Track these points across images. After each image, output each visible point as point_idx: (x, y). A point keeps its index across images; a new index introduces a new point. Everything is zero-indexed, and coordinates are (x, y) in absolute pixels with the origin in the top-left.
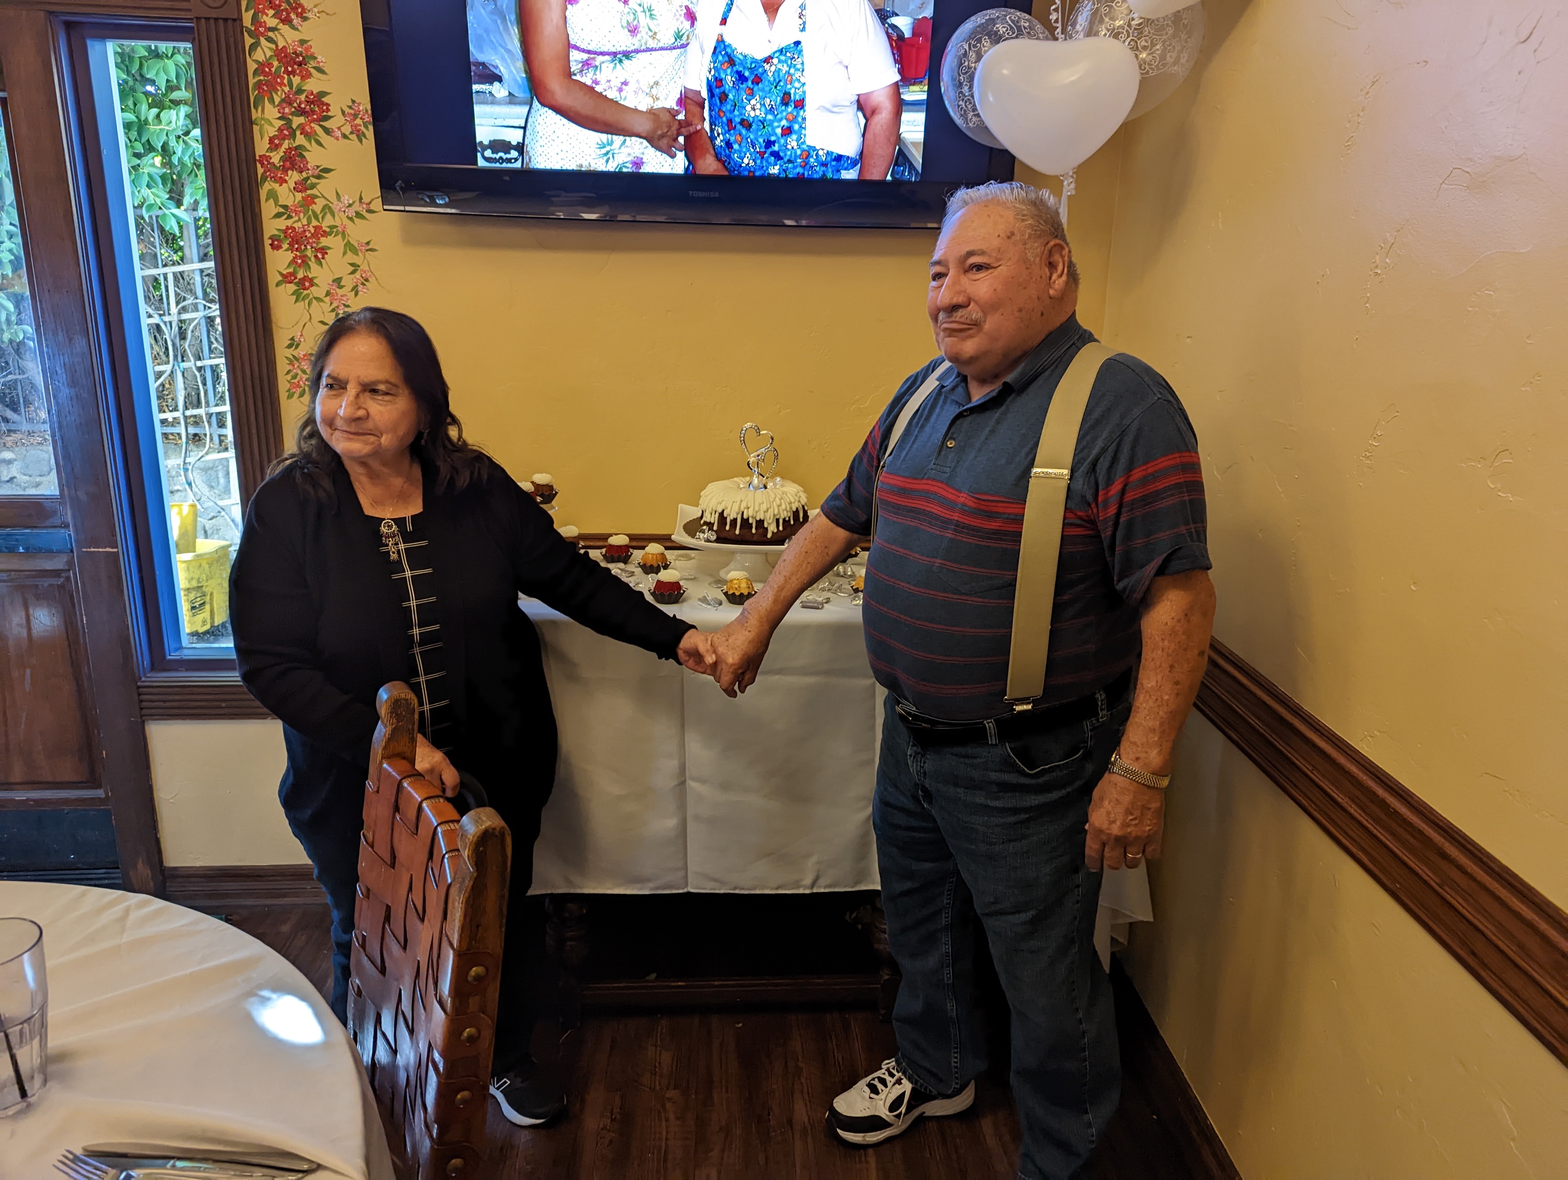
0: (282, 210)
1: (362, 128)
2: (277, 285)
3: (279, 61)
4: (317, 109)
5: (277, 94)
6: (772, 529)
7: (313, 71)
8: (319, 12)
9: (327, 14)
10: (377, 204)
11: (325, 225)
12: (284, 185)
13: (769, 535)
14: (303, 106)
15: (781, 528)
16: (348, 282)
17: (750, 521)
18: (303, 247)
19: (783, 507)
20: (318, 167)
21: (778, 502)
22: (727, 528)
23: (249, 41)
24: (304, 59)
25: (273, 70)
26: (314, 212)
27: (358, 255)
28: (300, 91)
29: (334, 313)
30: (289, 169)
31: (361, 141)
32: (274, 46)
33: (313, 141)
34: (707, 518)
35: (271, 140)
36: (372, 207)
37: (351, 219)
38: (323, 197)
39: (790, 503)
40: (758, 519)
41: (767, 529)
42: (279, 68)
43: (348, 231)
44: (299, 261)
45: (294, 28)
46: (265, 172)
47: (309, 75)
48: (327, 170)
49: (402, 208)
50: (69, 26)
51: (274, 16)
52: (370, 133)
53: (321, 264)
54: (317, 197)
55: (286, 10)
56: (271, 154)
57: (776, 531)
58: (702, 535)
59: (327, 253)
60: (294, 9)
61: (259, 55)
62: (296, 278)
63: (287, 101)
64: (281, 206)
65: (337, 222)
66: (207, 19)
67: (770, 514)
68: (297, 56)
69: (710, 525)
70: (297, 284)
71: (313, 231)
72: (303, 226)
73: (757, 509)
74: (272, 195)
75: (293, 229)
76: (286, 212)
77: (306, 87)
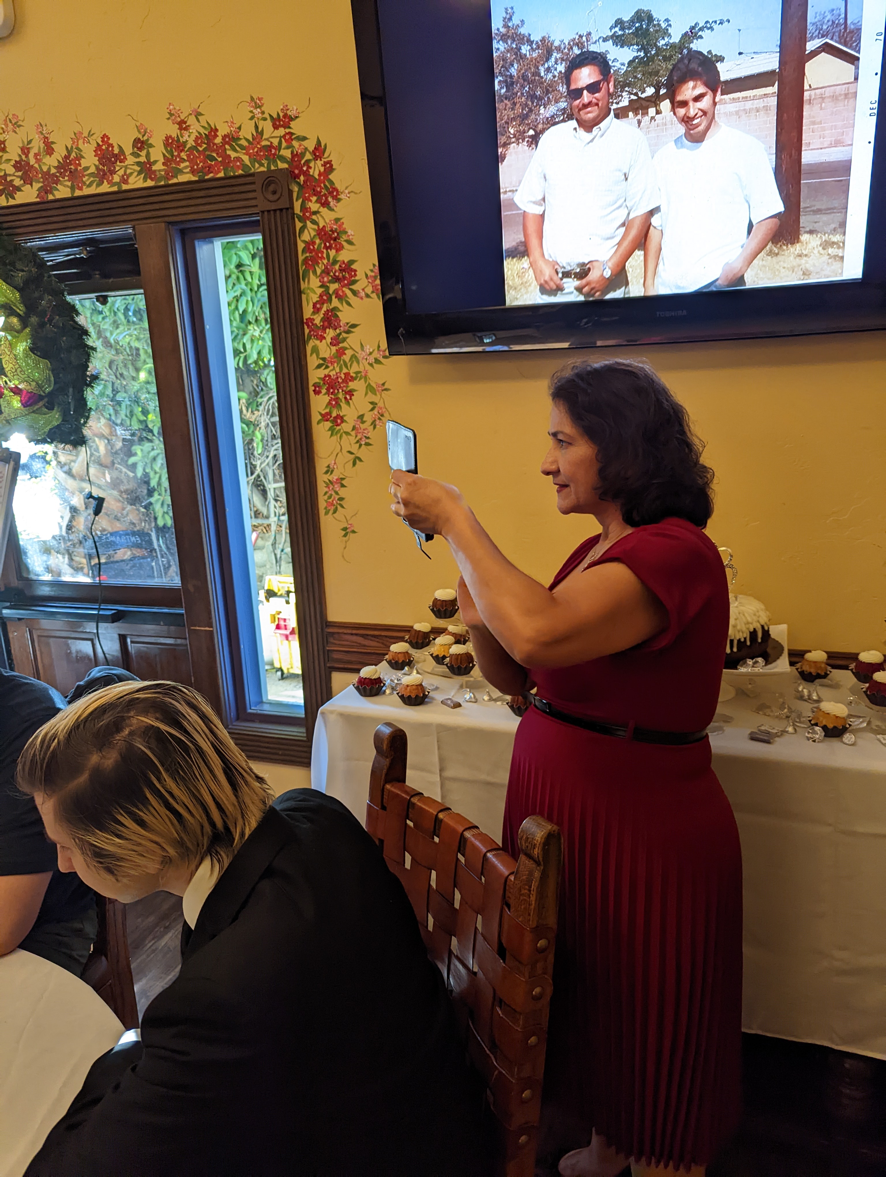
0: (321, 362)
2: (318, 423)
3: (320, 239)
4: (347, 275)
5: (318, 266)
7: (344, 244)
8: (349, 193)
9: (356, 193)
10: (385, 350)
11: (352, 372)
12: (324, 341)
14: (337, 274)
16: (369, 418)
18: (336, 391)
20: (348, 324)
23: (299, 225)
24: (338, 234)
25: (316, 247)
26: (344, 362)
27: (376, 394)
28: (335, 262)
29: (358, 445)
30: (327, 327)
32: (316, 227)
33: (344, 303)
35: (314, 305)
37: (371, 365)
38: (352, 348)
42: (320, 244)
43: (369, 375)
44: (334, 403)
45: (331, 209)
46: (310, 332)
47: (342, 247)
48: (354, 326)
50: (183, 233)
51: (317, 201)
53: (349, 404)
54: (346, 349)
55: (325, 195)
56: (315, 317)
59: (353, 395)
60: (331, 193)
61: (306, 237)
62: (331, 417)
63: (326, 272)
64: (321, 359)
65: (361, 369)
66: (269, 211)
68: (333, 232)
70: (332, 422)
71: (343, 377)
72: (337, 373)
74: (315, 350)
75: (329, 376)
76: (325, 363)
77: (340, 258)
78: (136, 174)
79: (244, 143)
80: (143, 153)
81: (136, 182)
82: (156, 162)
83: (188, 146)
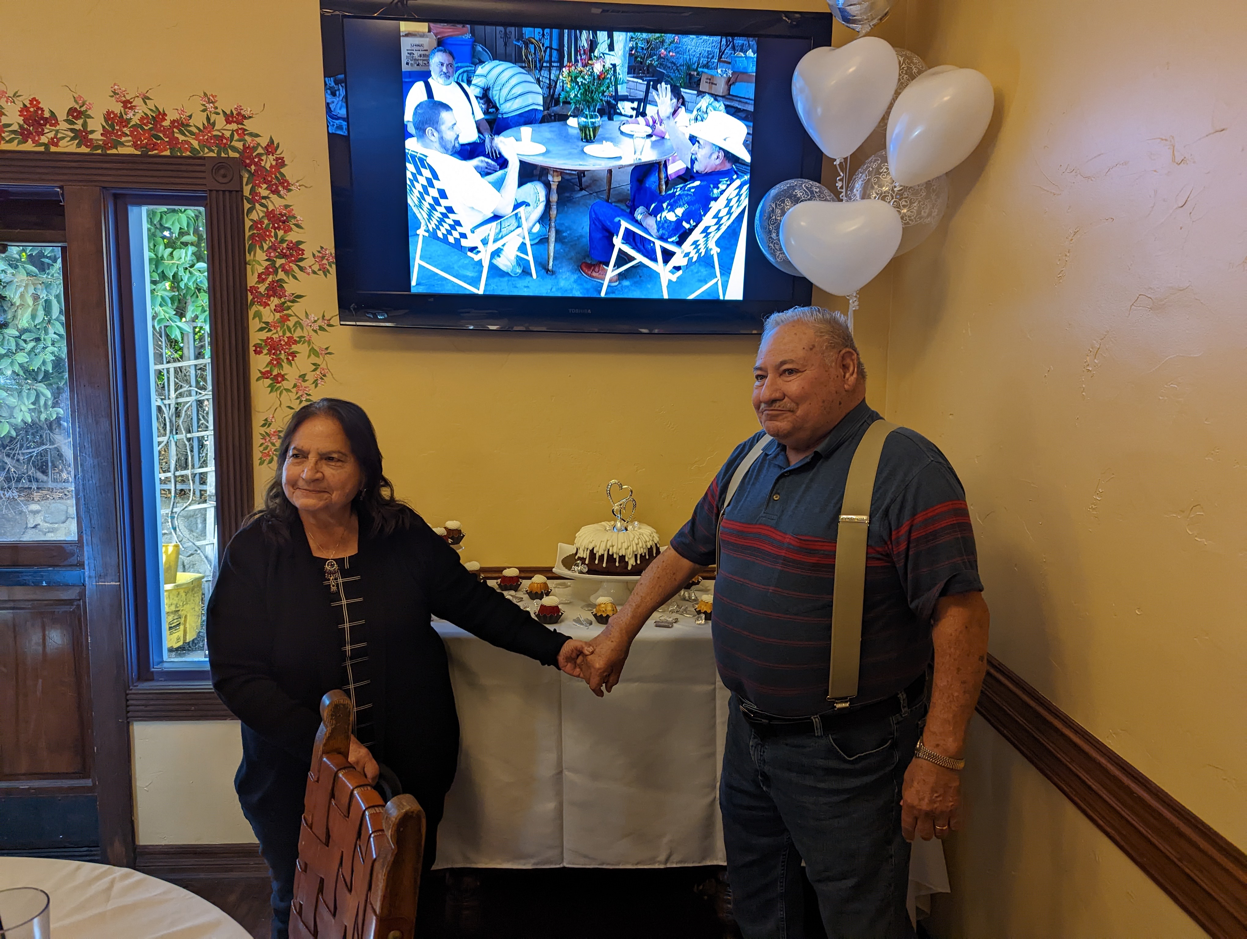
0: (264, 325)
1: (328, 267)
2: (258, 380)
3: (269, 220)
4: (294, 253)
5: (265, 243)
6: (632, 562)
7: (293, 226)
8: (300, 186)
9: (306, 187)
10: (336, 321)
11: (296, 336)
12: (267, 307)
13: (629, 568)
14: (284, 251)
15: (639, 562)
16: (311, 377)
17: (615, 556)
18: (278, 352)
19: (640, 545)
20: (293, 294)
21: (637, 542)
22: (597, 562)
23: (247, 206)
24: (287, 218)
25: (264, 226)
26: (288, 327)
27: (319, 357)
28: (283, 241)
29: (298, 401)
30: (271, 296)
31: (326, 276)
32: (265, 210)
33: (290, 276)
34: (581, 554)
35: (260, 276)
36: (332, 322)
37: (315, 331)
38: (296, 315)
39: (646, 542)
40: (620, 555)
41: (627, 562)
42: (268, 225)
43: (313, 340)
44: (275, 362)
45: (281, 197)
46: (254, 298)
47: (290, 230)
48: (300, 297)
49: (354, 323)
50: (116, 196)
51: (267, 188)
52: (333, 270)
53: (291, 365)
54: (291, 316)
55: (275, 184)
56: (259, 286)
57: (634, 564)
58: (576, 568)
59: (296, 356)
60: (282, 184)
61: (254, 216)
62: (271, 375)
63: (273, 248)
64: (264, 323)
65: (305, 334)
66: (217, 191)
67: (630, 550)
68: (282, 216)
69: (583, 559)
70: (272, 379)
71: (286, 340)
72: (280, 337)
73: (619, 547)
74: (258, 315)
75: (272, 338)
76: (267, 327)
77: (288, 238)
78: (69, 139)
79: (195, 130)
80: (80, 122)
81: (68, 146)
82: (92, 132)
83: (132, 124)
